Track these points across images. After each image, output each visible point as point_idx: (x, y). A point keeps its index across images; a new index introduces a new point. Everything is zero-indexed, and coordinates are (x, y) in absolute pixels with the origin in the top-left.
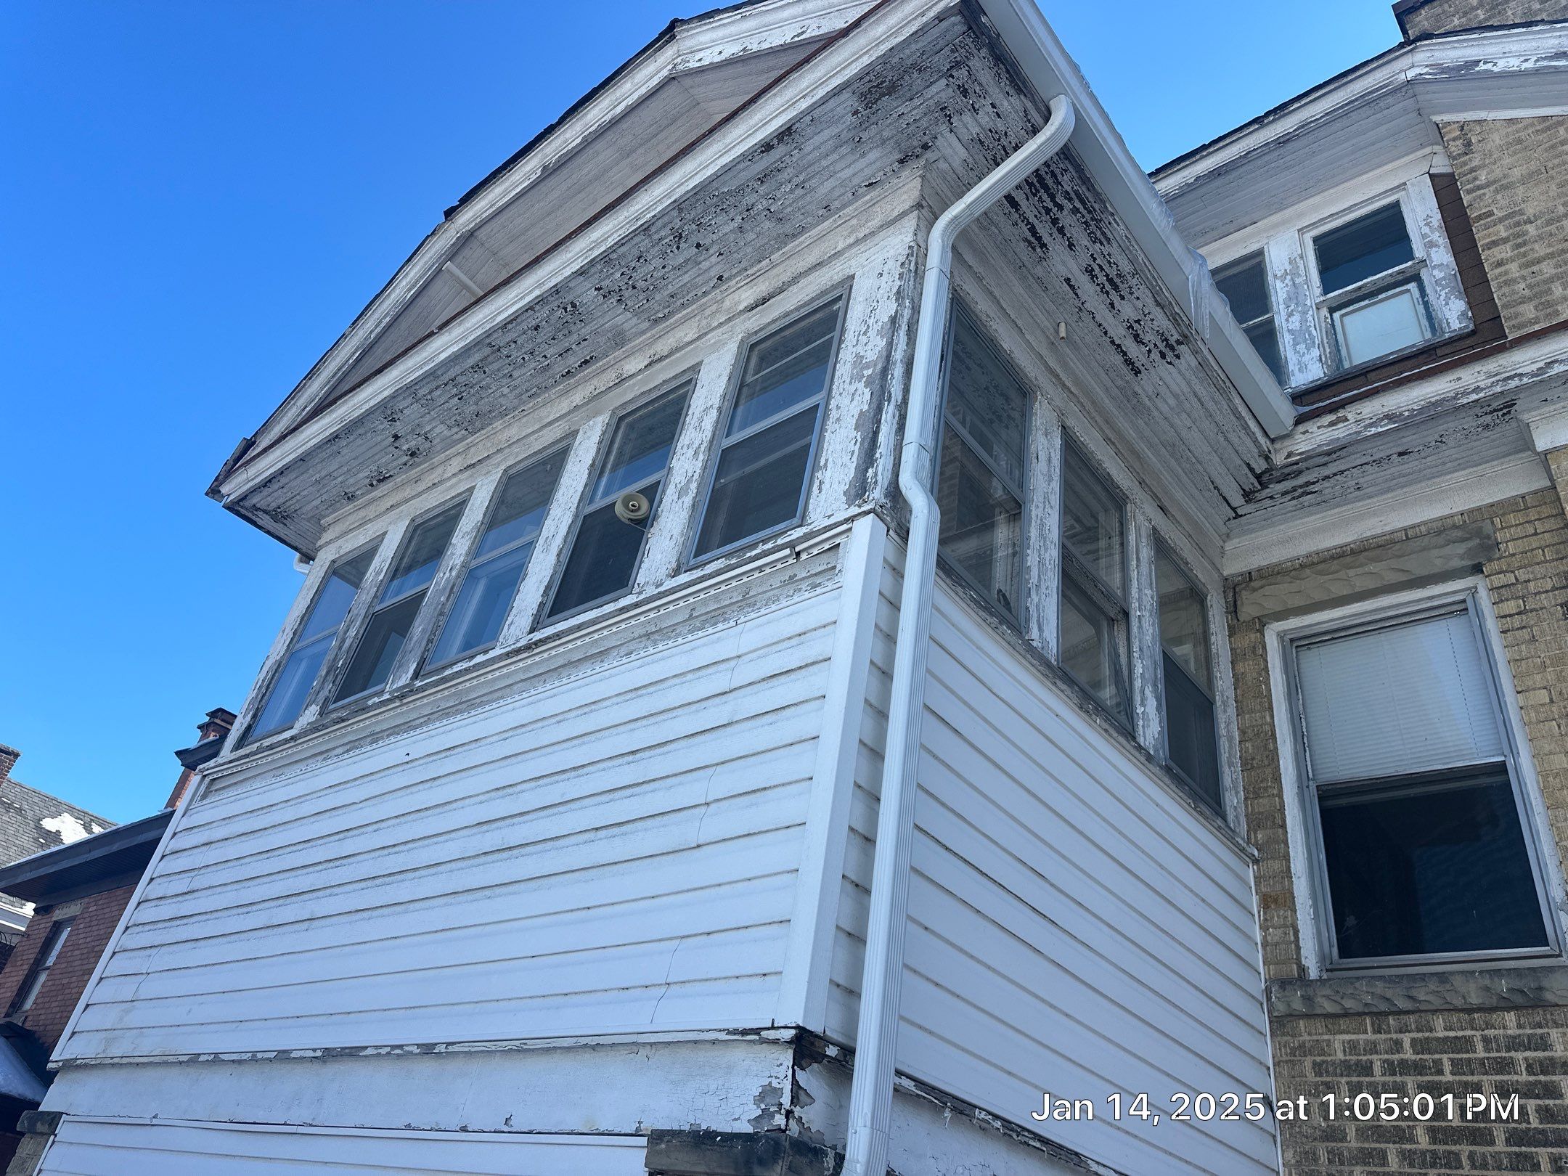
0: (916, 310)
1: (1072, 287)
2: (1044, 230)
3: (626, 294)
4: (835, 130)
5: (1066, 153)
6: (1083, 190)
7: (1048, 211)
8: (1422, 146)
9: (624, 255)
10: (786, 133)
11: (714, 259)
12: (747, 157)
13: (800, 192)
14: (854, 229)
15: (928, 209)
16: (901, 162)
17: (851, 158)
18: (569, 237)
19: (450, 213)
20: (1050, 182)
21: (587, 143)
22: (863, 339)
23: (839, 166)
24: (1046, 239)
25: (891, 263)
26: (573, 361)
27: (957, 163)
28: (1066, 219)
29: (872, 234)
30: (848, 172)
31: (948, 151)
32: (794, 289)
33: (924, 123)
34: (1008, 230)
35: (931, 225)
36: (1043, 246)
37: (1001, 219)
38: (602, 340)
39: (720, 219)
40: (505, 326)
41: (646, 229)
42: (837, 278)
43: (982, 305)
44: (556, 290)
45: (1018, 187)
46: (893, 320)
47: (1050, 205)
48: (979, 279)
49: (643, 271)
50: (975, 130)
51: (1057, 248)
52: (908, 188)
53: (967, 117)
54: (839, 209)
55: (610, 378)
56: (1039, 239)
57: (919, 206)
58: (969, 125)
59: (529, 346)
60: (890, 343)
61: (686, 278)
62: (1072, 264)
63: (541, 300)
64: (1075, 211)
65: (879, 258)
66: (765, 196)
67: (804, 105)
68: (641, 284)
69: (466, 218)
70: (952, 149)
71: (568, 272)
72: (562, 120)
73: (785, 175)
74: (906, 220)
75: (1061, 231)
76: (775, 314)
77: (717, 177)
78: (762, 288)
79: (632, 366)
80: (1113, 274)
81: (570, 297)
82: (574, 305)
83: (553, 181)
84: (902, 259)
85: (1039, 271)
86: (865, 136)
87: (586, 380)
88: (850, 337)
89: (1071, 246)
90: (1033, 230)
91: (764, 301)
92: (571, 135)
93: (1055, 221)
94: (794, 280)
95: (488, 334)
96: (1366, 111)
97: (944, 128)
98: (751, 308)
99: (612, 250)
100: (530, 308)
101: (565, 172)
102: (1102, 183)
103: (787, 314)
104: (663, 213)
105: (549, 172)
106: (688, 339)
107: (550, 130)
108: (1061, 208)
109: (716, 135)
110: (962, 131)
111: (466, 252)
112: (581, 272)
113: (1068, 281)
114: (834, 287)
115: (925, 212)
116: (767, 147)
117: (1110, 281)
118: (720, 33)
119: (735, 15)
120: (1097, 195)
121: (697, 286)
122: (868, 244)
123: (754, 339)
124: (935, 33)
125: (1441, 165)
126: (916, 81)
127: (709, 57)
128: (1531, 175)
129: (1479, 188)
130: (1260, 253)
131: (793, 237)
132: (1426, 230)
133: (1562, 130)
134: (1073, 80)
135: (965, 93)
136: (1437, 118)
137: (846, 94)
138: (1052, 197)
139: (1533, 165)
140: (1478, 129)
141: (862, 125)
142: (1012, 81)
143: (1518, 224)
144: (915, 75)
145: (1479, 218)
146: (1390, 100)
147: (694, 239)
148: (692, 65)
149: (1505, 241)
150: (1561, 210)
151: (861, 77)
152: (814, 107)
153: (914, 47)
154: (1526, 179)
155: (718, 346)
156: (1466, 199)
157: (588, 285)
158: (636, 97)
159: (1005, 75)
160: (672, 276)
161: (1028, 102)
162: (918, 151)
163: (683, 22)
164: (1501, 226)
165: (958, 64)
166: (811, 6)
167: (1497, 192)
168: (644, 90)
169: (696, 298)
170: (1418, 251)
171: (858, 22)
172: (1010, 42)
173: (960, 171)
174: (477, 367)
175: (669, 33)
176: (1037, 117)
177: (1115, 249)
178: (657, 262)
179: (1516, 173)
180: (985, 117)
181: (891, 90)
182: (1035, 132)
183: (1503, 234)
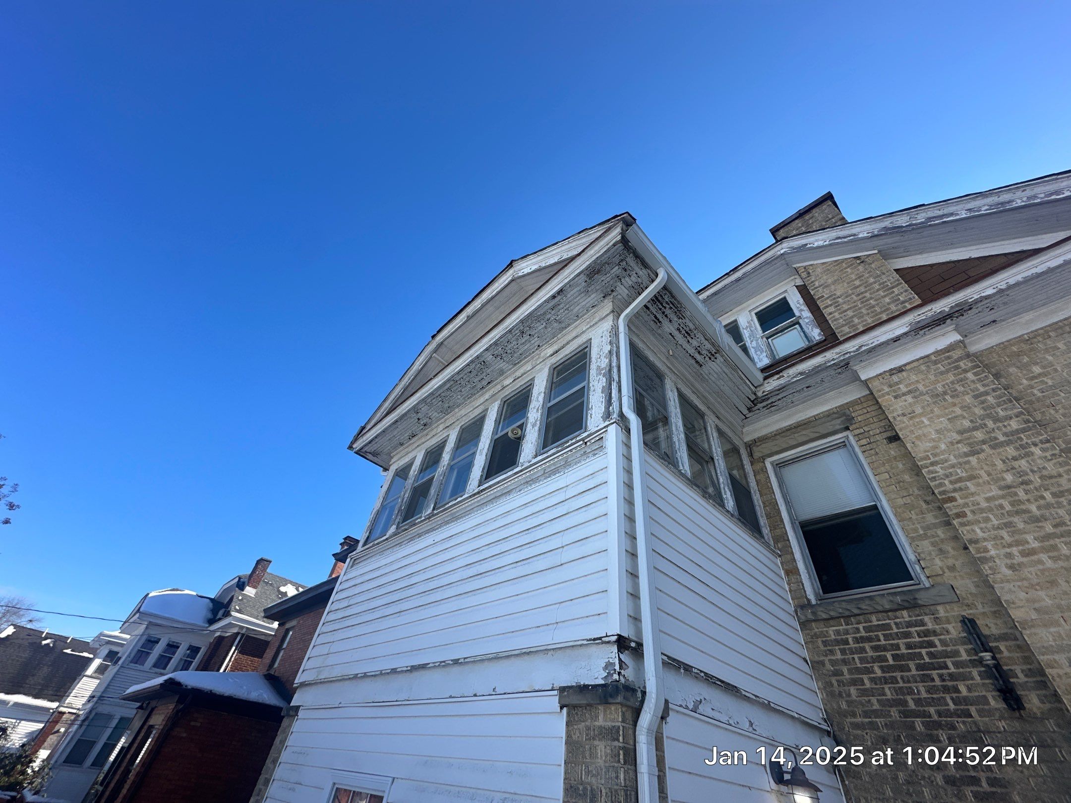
0: (618, 347)
1: (673, 336)
2: (659, 316)
3: (504, 356)
4: (578, 288)
5: (665, 288)
6: (673, 300)
7: (660, 309)
8: (790, 276)
9: (502, 342)
10: (560, 291)
11: (536, 339)
12: (547, 301)
13: (567, 312)
14: (588, 323)
15: (616, 312)
16: (604, 297)
17: (585, 298)
18: (481, 338)
19: (433, 337)
20: (660, 299)
21: (483, 306)
22: (599, 360)
23: (581, 301)
24: (661, 319)
25: (605, 332)
26: (484, 383)
27: (625, 296)
28: (668, 311)
29: (596, 323)
30: (584, 303)
31: (621, 292)
32: (568, 346)
33: (611, 282)
34: (646, 318)
35: (618, 318)
36: (660, 322)
37: (643, 314)
38: (495, 374)
39: (537, 325)
40: (458, 373)
41: (510, 331)
42: (585, 340)
43: (641, 345)
44: (478, 357)
45: (649, 302)
46: (610, 352)
47: (661, 307)
48: (638, 336)
49: (509, 346)
50: (630, 283)
51: (665, 322)
52: (608, 306)
53: (627, 279)
54: (582, 316)
55: (499, 387)
56: (658, 320)
57: (613, 311)
58: (628, 281)
59: (467, 379)
60: (610, 360)
61: (526, 347)
62: (671, 327)
63: (472, 362)
64: (671, 308)
65: (601, 331)
66: (554, 315)
67: (566, 281)
68: (509, 351)
69: (439, 338)
70: (623, 291)
71: (482, 350)
72: (473, 300)
73: (561, 306)
74: (608, 317)
75: (666, 316)
76: (562, 356)
77: (536, 309)
78: (555, 347)
79: (507, 382)
80: (688, 330)
81: (483, 359)
82: (484, 362)
83: (471, 321)
84: (610, 330)
85: (659, 331)
86: (590, 289)
87: (489, 389)
88: (593, 360)
89: (670, 321)
90: (655, 317)
91: (557, 352)
92: (477, 304)
93: (663, 313)
94: (568, 343)
95: (453, 376)
96: (767, 267)
97: (619, 284)
98: (552, 355)
99: (498, 340)
100: (468, 365)
101: (475, 318)
102: (679, 298)
103: (566, 355)
104: (516, 325)
105: (469, 318)
106: (528, 369)
107: (469, 303)
108: (665, 308)
109: (534, 295)
110: (625, 284)
111: (440, 350)
112: (487, 350)
113: (671, 334)
114: (584, 343)
115: (615, 313)
116: (554, 297)
117: (687, 332)
118: (530, 262)
119: (536, 255)
120: (678, 302)
121: (530, 350)
122: (595, 327)
123: (555, 366)
124: (613, 250)
125: (799, 282)
126: (607, 267)
127: (527, 271)
128: (835, 281)
129: (816, 288)
130: (736, 321)
131: (566, 328)
132: (798, 305)
133: (844, 264)
134: (665, 262)
135: (625, 270)
136: (795, 266)
137: (582, 275)
138: (662, 304)
139: (836, 278)
140: (811, 268)
141: (589, 286)
142: (643, 264)
143: (834, 299)
144: (607, 266)
145: (819, 298)
146: (776, 261)
147: (528, 333)
148: (520, 274)
149: (831, 305)
150: (850, 292)
151: (586, 269)
152: (570, 281)
153: (605, 256)
154: (834, 283)
155: (541, 370)
156: (812, 293)
157: (489, 354)
158: (500, 288)
159: (639, 262)
160: (520, 347)
161: (649, 272)
162: (610, 293)
163: (515, 260)
164: (828, 301)
165: (622, 260)
166: (563, 248)
167: (823, 288)
168: (503, 285)
169: (530, 354)
170: (797, 313)
171: (583, 251)
172: (640, 251)
173: (626, 298)
174: (448, 389)
175: (511, 265)
176: (653, 276)
177: (687, 321)
178: (515, 343)
179: (830, 281)
180: (634, 278)
181: (599, 272)
182: (653, 281)
183: (830, 303)
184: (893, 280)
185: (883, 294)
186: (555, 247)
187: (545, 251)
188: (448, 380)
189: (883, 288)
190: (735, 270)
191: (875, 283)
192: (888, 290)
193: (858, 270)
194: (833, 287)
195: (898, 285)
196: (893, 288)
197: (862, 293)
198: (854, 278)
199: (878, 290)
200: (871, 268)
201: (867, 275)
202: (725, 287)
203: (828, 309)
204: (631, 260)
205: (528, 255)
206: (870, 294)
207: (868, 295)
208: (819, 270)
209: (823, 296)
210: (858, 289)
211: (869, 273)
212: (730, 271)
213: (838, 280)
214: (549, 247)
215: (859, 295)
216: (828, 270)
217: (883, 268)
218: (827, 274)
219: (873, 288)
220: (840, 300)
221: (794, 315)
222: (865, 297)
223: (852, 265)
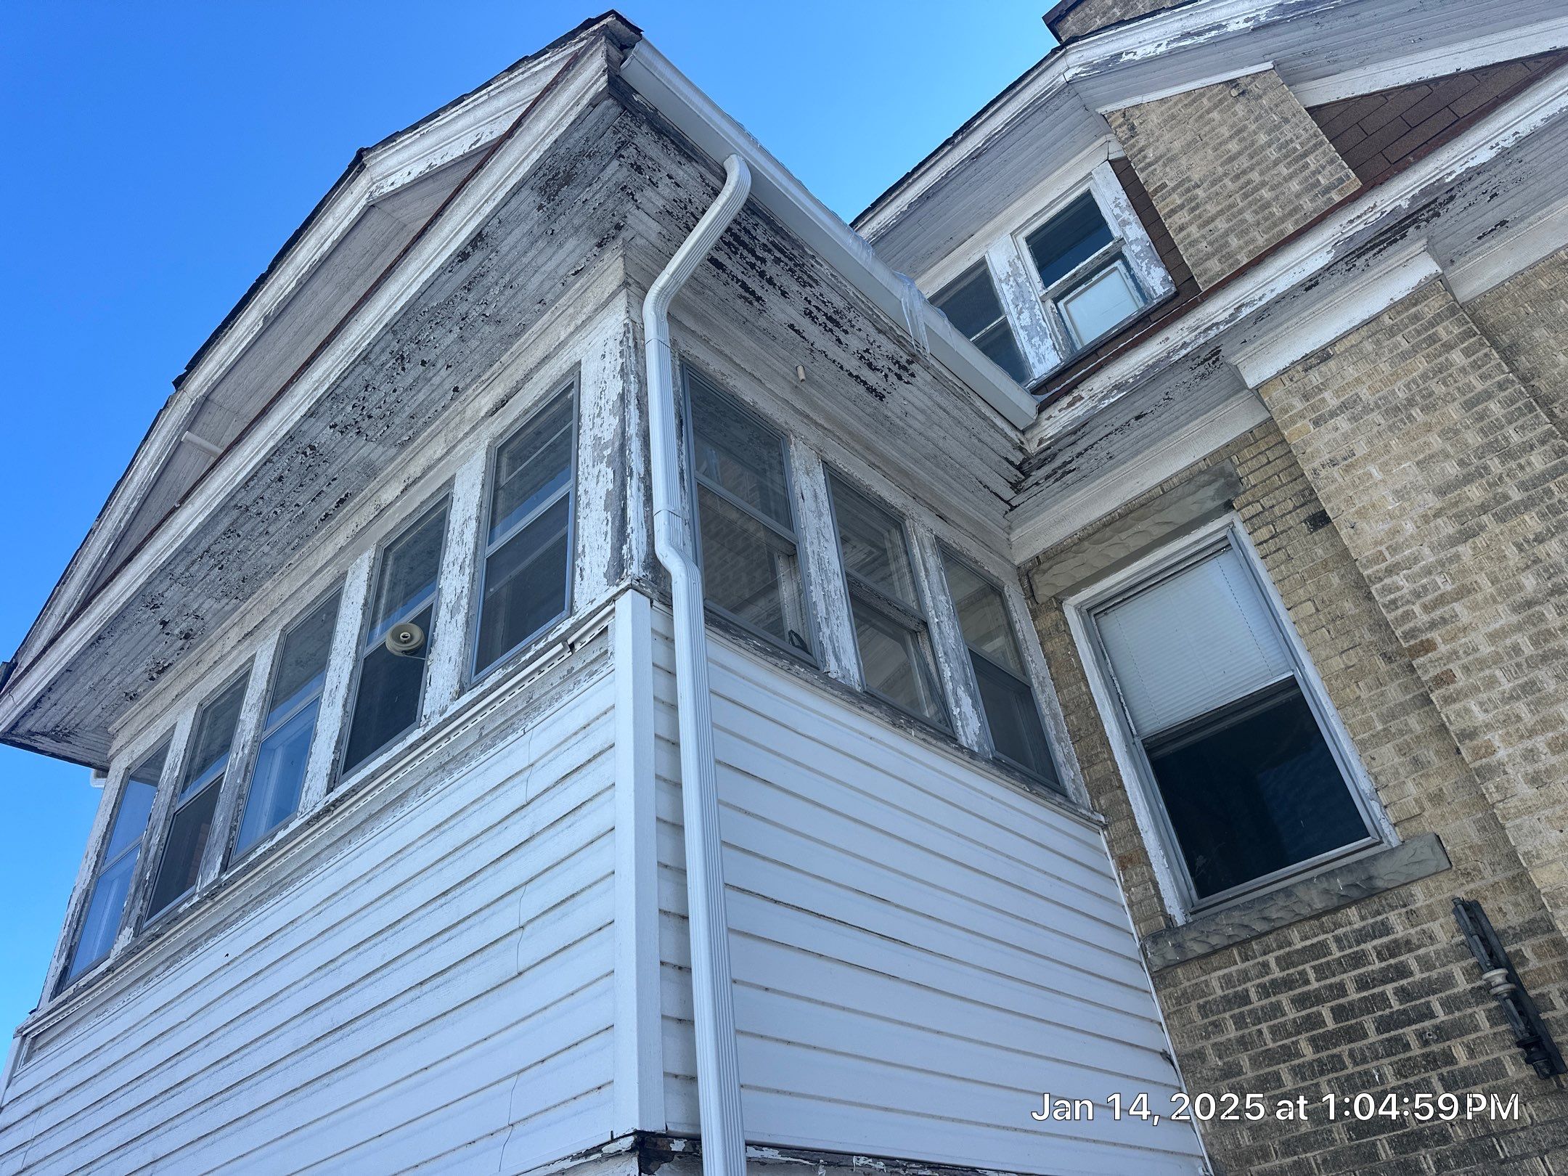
0: (643, 383)
1: (796, 331)
2: (754, 284)
3: (364, 425)
4: (525, 227)
5: (751, 207)
6: (778, 240)
7: (753, 266)
8: (1097, 137)
9: (349, 388)
10: (478, 239)
11: (444, 373)
12: (446, 269)
13: (509, 292)
14: (572, 317)
15: (636, 285)
16: (600, 245)
17: (549, 251)
18: (291, 382)
19: (179, 383)
20: (746, 238)
21: (302, 285)
22: (598, 421)
23: (540, 261)
24: (759, 292)
25: (611, 343)
26: (328, 503)
27: (653, 237)
28: (772, 270)
29: (590, 319)
30: (551, 265)
31: (641, 228)
32: (529, 385)
33: (610, 205)
34: (721, 290)
35: (642, 299)
36: (759, 299)
37: (710, 281)
38: (352, 475)
39: (437, 334)
40: (246, 484)
41: (365, 358)
42: (566, 367)
43: (714, 366)
44: (290, 437)
45: (717, 248)
46: (622, 397)
47: (753, 260)
48: (706, 341)
49: (375, 398)
50: (660, 203)
51: (771, 298)
52: (612, 269)
53: (649, 192)
54: (554, 302)
55: (369, 511)
56: (753, 293)
57: (625, 284)
58: (655, 199)
59: (278, 499)
60: (623, 421)
61: (421, 397)
62: (790, 310)
63: (277, 451)
64: (777, 261)
65: (599, 341)
66: (477, 302)
67: (487, 209)
68: (376, 412)
69: (198, 383)
70: (644, 226)
71: (297, 417)
72: (272, 268)
73: (490, 279)
74: (616, 300)
75: (770, 281)
76: (515, 414)
77: (422, 293)
78: (498, 391)
79: (388, 495)
80: (830, 312)
81: (306, 441)
82: (313, 448)
83: (278, 328)
84: (620, 337)
85: (762, 323)
86: (556, 227)
87: (347, 519)
88: (586, 422)
89: (784, 294)
90: (744, 286)
91: (503, 403)
92: (285, 280)
93: (762, 274)
94: (527, 377)
95: (232, 496)
96: (1039, 116)
97: (630, 206)
98: (492, 412)
99: (336, 385)
100: (267, 461)
101: (286, 319)
102: (797, 231)
103: (526, 412)
104: (378, 339)
105: (271, 321)
106: (438, 455)
107: (262, 280)
108: (763, 261)
109: (412, 254)
110: (648, 206)
111: (205, 418)
112: (311, 414)
113: (792, 326)
114: (565, 376)
115: (634, 288)
116: (463, 256)
117: (830, 319)
118: (405, 155)
119: (415, 135)
120: (793, 242)
121: (434, 402)
122: (589, 328)
123: (501, 442)
124: (593, 118)
125: (1116, 152)
126: (589, 166)
127: (401, 179)
128: (1189, 145)
129: (1150, 165)
130: (982, 262)
131: (517, 336)
132: (1117, 211)
133: (1205, 100)
134: (742, 141)
135: (639, 170)
136: (1101, 110)
137: (525, 192)
138: (753, 252)
139: (1189, 137)
140: (1137, 113)
141: (551, 217)
142: (680, 150)
143: (1188, 190)
144: (587, 161)
145: (1156, 191)
146: (1057, 102)
147: (417, 358)
148: (387, 189)
149: (1182, 207)
150: (1220, 170)
151: (535, 171)
152: (497, 210)
153: (576, 135)
154: (1189, 147)
155: (466, 457)
156: (1141, 177)
157: (321, 425)
158: (340, 230)
159: (671, 146)
160: (405, 398)
161: (702, 170)
162: (613, 232)
163: (369, 150)
164: (1175, 196)
165: (623, 145)
166: (480, 113)
167: (1165, 165)
168: (346, 223)
169: (437, 414)
170: (1116, 233)
171: (518, 124)
172: (669, 113)
173: (658, 243)
174: (229, 532)
175: (358, 163)
176: (714, 181)
177: (824, 289)
178: (386, 388)
179: (1177, 145)
180: (666, 189)
181: (568, 179)
182: (716, 193)
183: (1179, 202)
184: (1305, 136)
185: (1285, 172)
186: (459, 110)
187: (436, 123)
188: (223, 508)
189: (1286, 157)
190: (966, 129)
191: (1269, 144)
192: (1296, 160)
193: (1235, 114)
194: (1184, 161)
195: (1316, 147)
196: (1305, 155)
197: (1244, 172)
198: (1227, 134)
199: (1276, 163)
200: (1261, 107)
201: (1254, 127)
202: (947, 177)
203: (1176, 217)
204: (645, 140)
205: (398, 134)
206: (1262, 174)
207: (1255, 176)
208: (1154, 119)
209: (1164, 185)
210: (1235, 164)
211: (1256, 120)
212: (956, 134)
213: (1194, 141)
214: (444, 109)
215: (1237, 177)
216: (1173, 117)
217: (1284, 107)
218: (1172, 128)
219: (1266, 158)
220: (1199, 192)
221: (1109, 237)
222: (1249, 182)
223: (1221, 102)
